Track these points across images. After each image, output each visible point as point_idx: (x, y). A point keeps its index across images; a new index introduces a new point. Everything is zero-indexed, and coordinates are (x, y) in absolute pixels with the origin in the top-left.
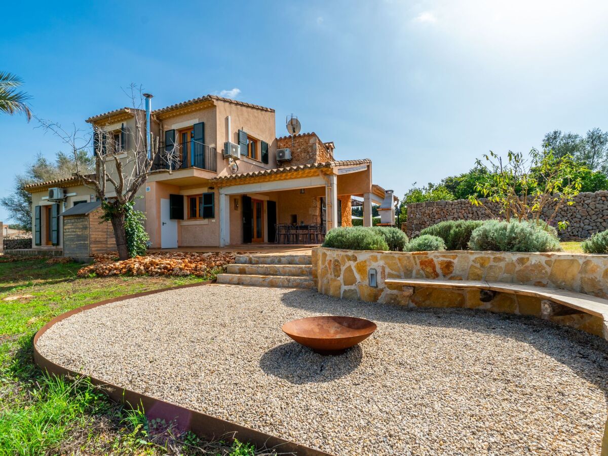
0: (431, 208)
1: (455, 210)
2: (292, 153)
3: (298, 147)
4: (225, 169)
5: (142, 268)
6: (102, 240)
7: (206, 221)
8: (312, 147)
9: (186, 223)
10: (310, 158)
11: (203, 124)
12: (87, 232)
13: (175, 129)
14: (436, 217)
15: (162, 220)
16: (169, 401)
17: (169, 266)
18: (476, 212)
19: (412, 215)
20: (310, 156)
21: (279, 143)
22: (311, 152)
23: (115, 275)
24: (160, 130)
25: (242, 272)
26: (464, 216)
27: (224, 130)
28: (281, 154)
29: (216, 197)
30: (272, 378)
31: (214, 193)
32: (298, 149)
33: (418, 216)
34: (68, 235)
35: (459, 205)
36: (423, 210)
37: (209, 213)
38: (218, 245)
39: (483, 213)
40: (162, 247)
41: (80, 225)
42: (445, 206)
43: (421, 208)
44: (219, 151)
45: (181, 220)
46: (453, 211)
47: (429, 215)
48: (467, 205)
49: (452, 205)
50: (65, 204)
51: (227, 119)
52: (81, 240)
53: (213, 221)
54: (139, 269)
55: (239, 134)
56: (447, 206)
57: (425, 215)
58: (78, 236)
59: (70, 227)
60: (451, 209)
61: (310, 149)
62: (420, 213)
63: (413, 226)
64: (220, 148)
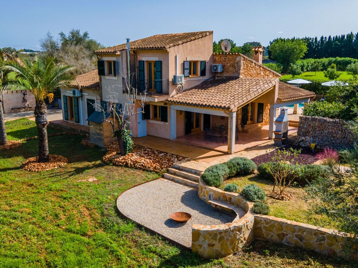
0: (315, 123)
1: (330, 126)
2: (223, 67)
3: (228, 62)
4: (175, 90)
5: (132, 163)
6: (109, 136)
7: (162, 123)
8: (238, 63)
9: (151, 121)
10: (236, 71)
11: (161, 62)
12: (102, 132)
13: (145, 60)
14: (317, 129)
15: (138, 121)
16: (148, 227)
17: (144, 164)
18: (344, 130)
19: (302, 125)
20: (236, 70)
21: (215, 57)
22: (237, 67)
23: (120, 166)
24: (135, 59)
25: (175, 174)
26: (335, 132)
27: (174, 66)
28: (215, 68)
29: (168, 109)
30: (166, 226)
31: (167, 107)
32: (228, 63)
33: (305, 126)
34: (92, 131)
35: (334, 124)
36: (309, 123)
37: (164, 119)
38: (169, 139)
39: (349, 132)
40: (139, 137)
41: (98, 127)
42: (324, 123)
43: (308, 121)
44: (170, 80)
45: (149, 120)
46: (328, 127)
47: (313, 127)
48: (338, 125)
49: (329, 122)
50: (81, 99)
51: (176, 57)
52: (99, 136)
53: (167, 123)
54: (131, 164)
55: (184, 63)
56: (325, 123)
57: (310, 126)
58: (98, 133)
59: (93, 127)
60: (327, 126)
61: (236, 65)
62: (307, 125)
63: (301, 133)
64: (171, 79)
